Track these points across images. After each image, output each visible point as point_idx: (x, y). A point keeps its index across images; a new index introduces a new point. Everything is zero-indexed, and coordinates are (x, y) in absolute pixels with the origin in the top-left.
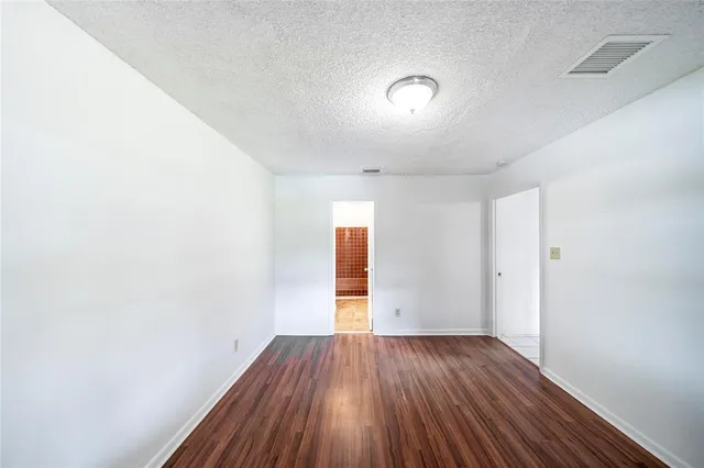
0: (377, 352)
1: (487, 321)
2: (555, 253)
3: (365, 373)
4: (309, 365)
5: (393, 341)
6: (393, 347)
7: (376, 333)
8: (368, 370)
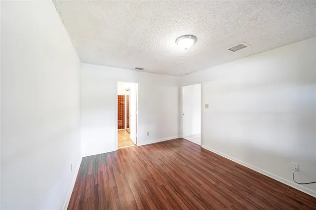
0: (144, 153)
1: (180, 132)
2: (207, 106)
3: (145, 163)
4: (114, 167)
5: (148, 147)
6: (149, 149)
7: (138, 145)
8: (146, 162)
